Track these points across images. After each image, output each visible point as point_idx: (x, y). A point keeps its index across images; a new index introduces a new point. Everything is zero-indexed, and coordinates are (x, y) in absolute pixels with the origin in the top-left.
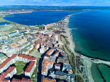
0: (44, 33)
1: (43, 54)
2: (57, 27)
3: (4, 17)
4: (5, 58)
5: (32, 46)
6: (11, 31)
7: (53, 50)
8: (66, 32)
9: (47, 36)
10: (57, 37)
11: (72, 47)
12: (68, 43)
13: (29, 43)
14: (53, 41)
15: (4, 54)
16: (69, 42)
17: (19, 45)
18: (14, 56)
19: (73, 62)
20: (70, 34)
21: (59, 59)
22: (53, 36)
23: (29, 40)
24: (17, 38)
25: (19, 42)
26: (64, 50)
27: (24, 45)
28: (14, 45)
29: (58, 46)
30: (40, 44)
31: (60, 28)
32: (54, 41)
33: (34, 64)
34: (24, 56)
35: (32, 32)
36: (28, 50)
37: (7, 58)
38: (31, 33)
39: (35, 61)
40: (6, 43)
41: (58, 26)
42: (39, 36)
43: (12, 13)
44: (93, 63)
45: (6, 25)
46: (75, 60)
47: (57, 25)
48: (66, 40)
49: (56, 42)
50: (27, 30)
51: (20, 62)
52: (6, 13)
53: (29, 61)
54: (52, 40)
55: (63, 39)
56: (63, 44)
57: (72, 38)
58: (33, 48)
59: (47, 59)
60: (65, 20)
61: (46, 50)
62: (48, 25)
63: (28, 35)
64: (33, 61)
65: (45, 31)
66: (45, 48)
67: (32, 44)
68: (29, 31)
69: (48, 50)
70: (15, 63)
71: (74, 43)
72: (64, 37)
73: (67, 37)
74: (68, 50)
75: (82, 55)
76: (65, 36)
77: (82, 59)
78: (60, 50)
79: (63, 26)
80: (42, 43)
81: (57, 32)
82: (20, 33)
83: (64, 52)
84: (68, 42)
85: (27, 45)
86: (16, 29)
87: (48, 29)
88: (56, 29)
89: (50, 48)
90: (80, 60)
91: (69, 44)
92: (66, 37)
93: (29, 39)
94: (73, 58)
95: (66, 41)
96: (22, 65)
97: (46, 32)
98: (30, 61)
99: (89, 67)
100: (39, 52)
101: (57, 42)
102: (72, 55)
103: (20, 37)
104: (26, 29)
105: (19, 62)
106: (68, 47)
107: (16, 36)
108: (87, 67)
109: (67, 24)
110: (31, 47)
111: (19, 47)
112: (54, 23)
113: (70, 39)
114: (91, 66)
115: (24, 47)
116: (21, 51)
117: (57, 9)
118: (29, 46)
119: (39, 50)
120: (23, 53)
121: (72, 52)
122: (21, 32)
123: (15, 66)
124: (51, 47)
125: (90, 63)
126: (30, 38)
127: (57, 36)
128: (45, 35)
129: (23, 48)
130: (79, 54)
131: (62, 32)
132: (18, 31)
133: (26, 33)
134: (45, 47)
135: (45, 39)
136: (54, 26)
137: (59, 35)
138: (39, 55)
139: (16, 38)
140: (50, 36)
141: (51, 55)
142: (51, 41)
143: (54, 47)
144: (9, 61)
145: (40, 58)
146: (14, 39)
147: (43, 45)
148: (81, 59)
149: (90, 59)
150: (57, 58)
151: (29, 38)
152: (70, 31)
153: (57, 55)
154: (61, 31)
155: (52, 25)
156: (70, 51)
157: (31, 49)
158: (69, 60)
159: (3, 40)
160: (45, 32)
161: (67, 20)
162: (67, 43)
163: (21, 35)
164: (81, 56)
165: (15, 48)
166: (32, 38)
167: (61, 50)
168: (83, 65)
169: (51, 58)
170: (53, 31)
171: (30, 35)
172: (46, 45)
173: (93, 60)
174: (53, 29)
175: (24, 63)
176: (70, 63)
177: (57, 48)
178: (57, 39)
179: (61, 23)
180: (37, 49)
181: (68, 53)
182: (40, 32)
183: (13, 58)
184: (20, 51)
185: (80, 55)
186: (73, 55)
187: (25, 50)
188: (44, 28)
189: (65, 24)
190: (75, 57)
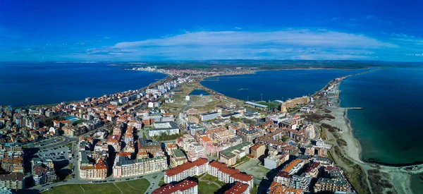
0: (279, 121)
1: (273, 170)
2: (312, 106)
3: (202, 80)
4: (182, 159)
5: (246, 148)
6: (208, 110)
7: (302, 162)
8: (334, 118)
9: (285, 128)
10: (311, 130)
11: (353, 151)
12: (342, 142)
13: (239, 141)
14: (302, 139)
15: (184, 152)
16: (346, 141)
17: (215, 142)
18: (201, 161)
19: (361, 185)
20: (344, 122)
21: (319, 183)
22: (302, 128)
23: (240, 133)
24: (216, 125)
25: (218, 135)
26: (332, 160)
27: (228, 144)
28: (206, 139)
29: (316, 151)
30: (267, 147)
31: (320, 107)
32: (306, 140)
33: (246, 189)
34: (222, 167)
35: (250, 115)
36: (234, 155)
37: (186, 161)
38: (247, 118)
39: (249, 183)
40: (193, 131)
41: (315, 105)
42: (266, 127)
43: (218, 74)
44: (413, 175)
45: (201, 95)
46: (368, 180)
47: (312, 100)
48: (335, 136)
49: (309, 142)
50: (239, 111)
51: (211, 178)
52: (207, 74)
53: (232, 180)
54: (300, 139)
55: (329, 135)
56: (328, 147)
57: (351, 129)
58: (248, 153)
59: (283, 183)
60: (329, 88)
61: (282, 161)
62: (289, 101)
63: (239, 123)
64: (244, 182)
65: (281, 116)
66: (280, 156)
67: (245, 143)
68: (244, 113)
69: (288, 162)
70: (200, 176)
71: (357, 140)
72: (332, 129)
73: (339, 130)
74: (344, 159)
75: (381, 166)
76: (332, 126)
77: (385, 174)
78: (322, 162)
79: (326, 103)
80: (271, 145)
81: (312, 118)
82: (224, 116)
83: (332, 165)
84: (342, 140)
85: (235, 144)
86: (218, 106)
87: (289, 110)
88: (308, 111)
89: (292, 158)
90: (380, 177)
91: (346, 145)
92: (336, 128)
93: (242, 131)
94: (360, 177)
95: (335, 139)
96: (213, 185)
97: (285, 117)
98: (235, 182)
99: (406, 185)
100: (263, 164)
101: (314, 143)
102: (357, 170)
103: (221, 124)
104: (238, 107)
105: (208, 178)
106: (342, 153)
107: (214, 121)
108: (401, 188)
109: (337, 97)
110: (244, 151)
111: (215, 145)
112: (304, 97)
113: (345, 132)
114: (408, 181)
115: (227, 148)
116: (218, 154)
117: (310, 66)
118: (239, 147)
119: (262, 159)
120: (222, 160)
121: (357, 163)
122: (226, 114)
123: (198, 182)
124: (297, 155)
125: (406, 178)
126: (244, 129)
127: (312, 126)
128: (280, 125)
129: (224, 149)
130: (374, 165)
131: (323, 117)
132: (220, 110)
133: (237, 116)
134: (279, 153)
135: (280, 135)
136: (305, 104)
137: (317, 126)
138: (261, 171)
139: (213, 124)
140: (294, 127)
141: (295, 174)
142: (297, 141)
143: (303, 154)
144: (189, 168)
145: (263, 179)
146: (210, 126)
147: (275, 148)
148: (381, 175)
149: (403, 169)
150: (314, 181)
151: (241, 129)
152: (345, 114)
153: (313, 174)
154: (321, 114)
155: (299, 100)
156: (349, 162)
157: (242, 155)
158: (349, 182)
159: (189, 124)
160: (281, 118)
161: (333, 89)
162: (338, 143)
163: (225, 120)
164: (380, 168)
165: (208, 145)
166: (248, 129)
167: (326, 162)
168: (390, 186)
169: (295, 181)
170: (302, 116)
171: (245, 122)
172: (283, 149)
173: (411, 169)
174: (301, 110)
175: (220, 183)
176: (353, 189)
177: (312, 156)
178: (312, 136)
179: (322, 95)
180: (258, 156)
181: (346, 167)
182: (268, 116)
183: (198, 165)
184: (215, 156)
185: (378, 166)
186: (360, 169)
187: (228, 154)
188: (279, 109)
189: (331, 97)
190: (366, 172)
